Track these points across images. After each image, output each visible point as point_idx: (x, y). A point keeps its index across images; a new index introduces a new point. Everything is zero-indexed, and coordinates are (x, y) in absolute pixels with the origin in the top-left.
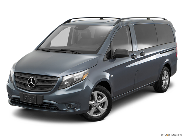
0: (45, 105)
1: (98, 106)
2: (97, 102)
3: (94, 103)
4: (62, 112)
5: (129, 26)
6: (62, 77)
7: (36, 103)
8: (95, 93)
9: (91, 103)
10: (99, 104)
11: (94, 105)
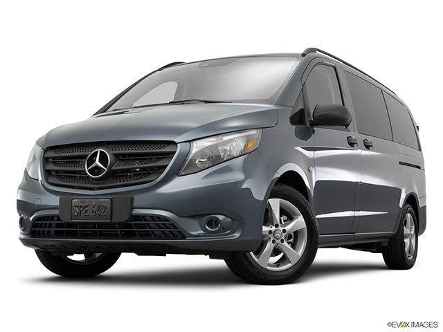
0: (137, 226)
1: (282, 241)
2: (279, 230)
3: (270, 232)
4: (188, 240)
5: (335, 68)
6: (189, 141)
7: (111, 220)
8: (275, 204)
9: (265, 229)
10: (284, 234)
11: (271, 236)
